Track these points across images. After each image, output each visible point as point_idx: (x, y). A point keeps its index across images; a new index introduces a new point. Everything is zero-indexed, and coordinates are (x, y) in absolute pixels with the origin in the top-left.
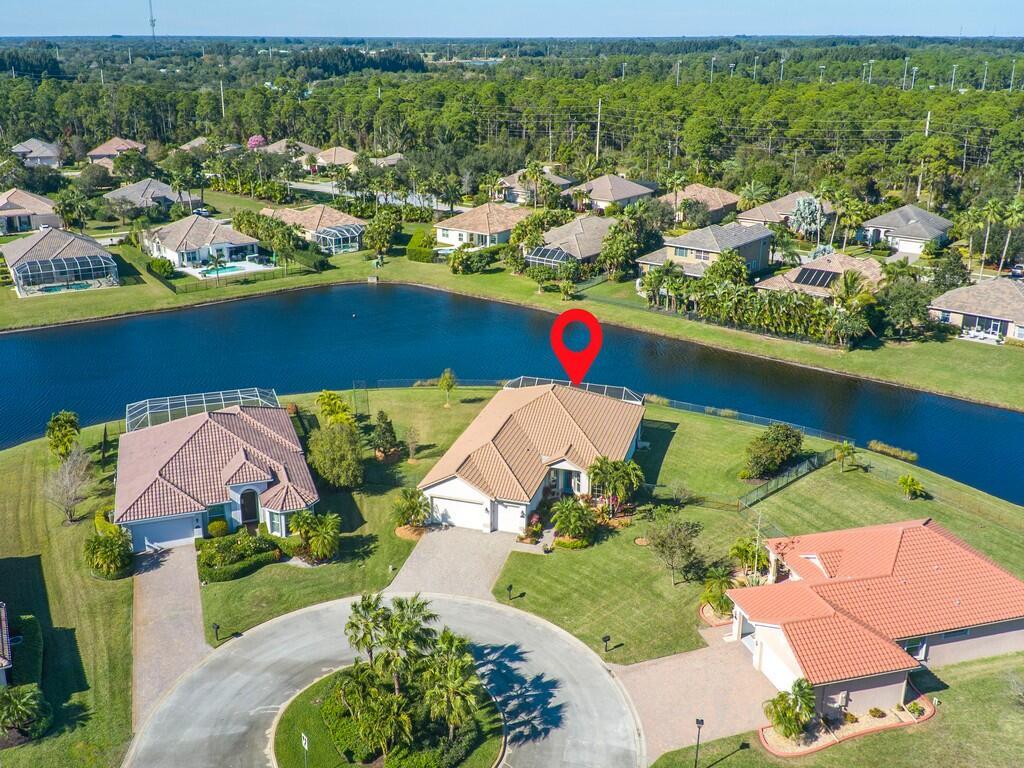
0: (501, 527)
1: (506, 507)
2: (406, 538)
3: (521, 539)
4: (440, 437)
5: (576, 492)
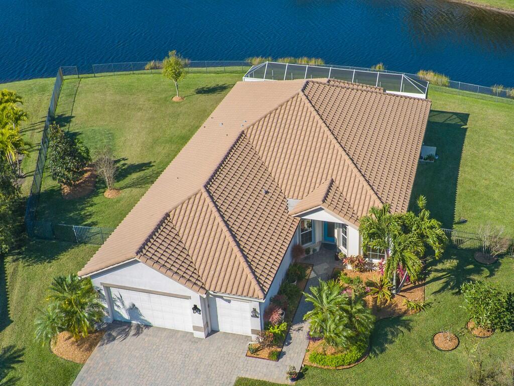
2: (65, 358)
3: (254, 351)
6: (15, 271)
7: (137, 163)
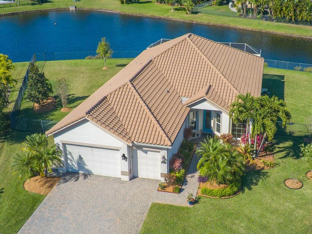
0: (142, 174)
1: (146, 152)
5: (216, 133)
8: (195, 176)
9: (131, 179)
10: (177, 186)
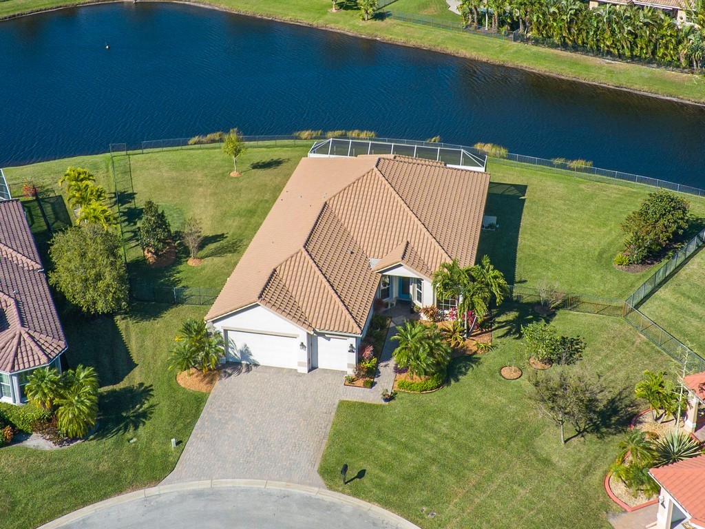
1: (329, 339)
2: (193, 389)
3: (351, 381)
4: (229, 222)
5: (416, 302)
6: (127, 327)
7: (211, 235)
8: (390, 365)
9: (309, 371)
10: (368, 379)
